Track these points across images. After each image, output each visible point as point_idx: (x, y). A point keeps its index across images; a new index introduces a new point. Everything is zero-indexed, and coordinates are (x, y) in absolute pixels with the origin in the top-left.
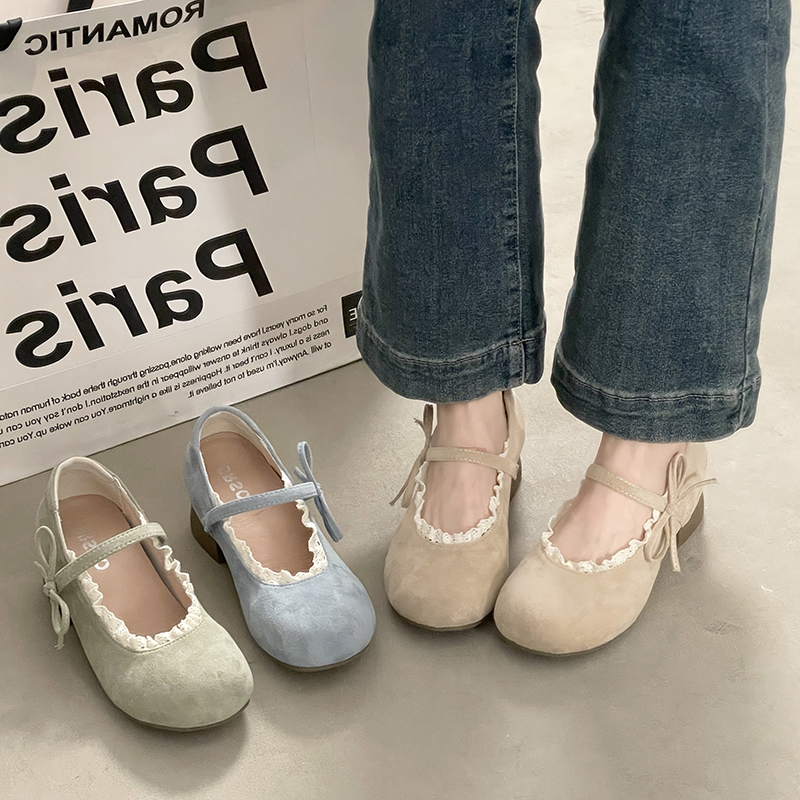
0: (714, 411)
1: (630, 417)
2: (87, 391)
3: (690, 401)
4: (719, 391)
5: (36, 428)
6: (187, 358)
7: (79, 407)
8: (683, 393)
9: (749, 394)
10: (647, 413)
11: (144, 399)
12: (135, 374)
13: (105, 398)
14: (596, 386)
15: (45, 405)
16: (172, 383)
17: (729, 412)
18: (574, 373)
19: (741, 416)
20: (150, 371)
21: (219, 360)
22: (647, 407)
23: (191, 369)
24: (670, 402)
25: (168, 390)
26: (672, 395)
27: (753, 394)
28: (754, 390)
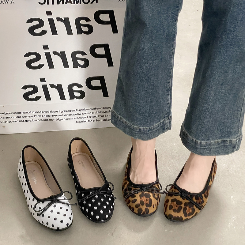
0: (229, 146)
1: (204, 148)
2: (43, 112)
3: (222, 142)
4: (231, 139)
5: (25, 119)
6: (77, 110)
7: (40, 116)
8: (220, 140)
9: (239, 141)
10: (209, 147)
11: (61, 119)
12: (59, 111)
13: (48, 116)
14: (194, 139)
15: (29, 113)
16: (71, 117)
17: (233, 146)
18: (188, 134)
19: (236, 147)
20: (64, 111)
21: (87, 113)
22: (210, 145)
23: (78, 114)
24: (216, 143)
25: (69, 119)
26: (217, 141)
27: (240, 140)
28: (240, 139)
